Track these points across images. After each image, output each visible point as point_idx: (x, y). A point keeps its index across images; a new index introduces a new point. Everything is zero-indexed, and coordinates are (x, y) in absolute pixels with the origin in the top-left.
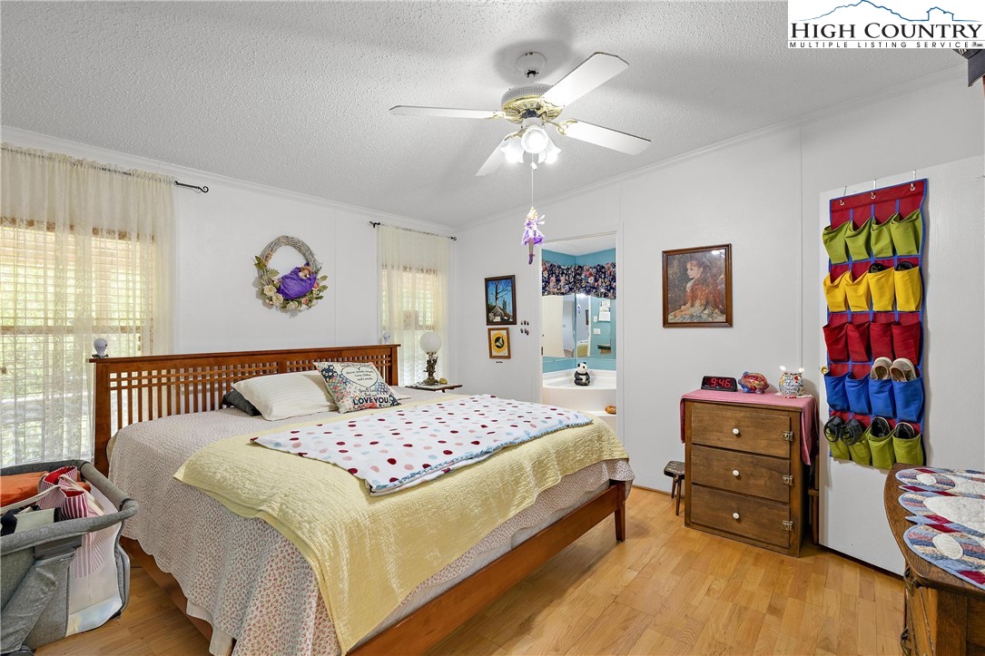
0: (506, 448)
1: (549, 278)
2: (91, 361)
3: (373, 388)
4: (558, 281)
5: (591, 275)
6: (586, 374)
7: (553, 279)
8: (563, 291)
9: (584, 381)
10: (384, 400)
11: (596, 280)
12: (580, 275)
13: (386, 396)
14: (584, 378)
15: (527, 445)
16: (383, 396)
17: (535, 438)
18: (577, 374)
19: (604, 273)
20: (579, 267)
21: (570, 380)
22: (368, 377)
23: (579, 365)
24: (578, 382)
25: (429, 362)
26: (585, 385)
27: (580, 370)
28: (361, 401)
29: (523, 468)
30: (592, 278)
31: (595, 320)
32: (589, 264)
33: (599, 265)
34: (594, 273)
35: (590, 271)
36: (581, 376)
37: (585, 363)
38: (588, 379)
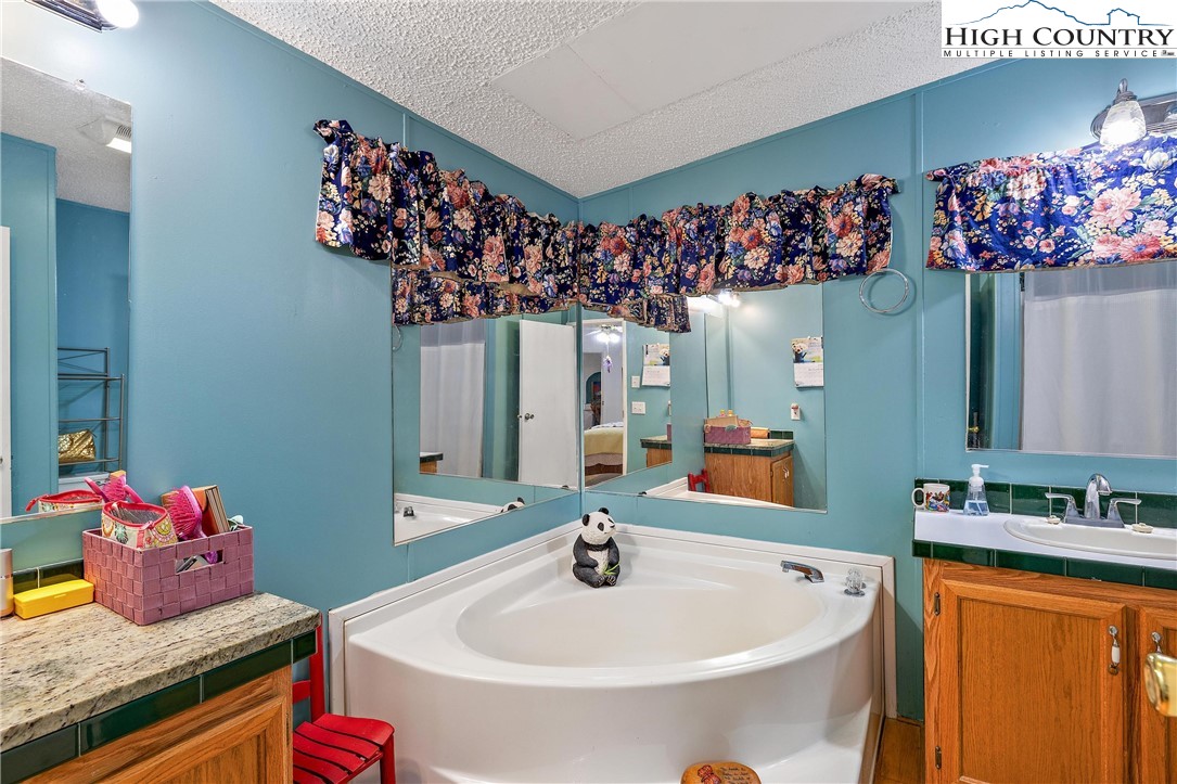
1: (476, 237)
4: (514, 252)
5: (621, 247)
6: (610, 544)
7: (497, 242)
8: (534, 288)
9: (601, 569)
11: (636, 263)
12: (591, 250)
14: (601, 558)
18: (582, 546)
19: (661, 238)
20: (590, 228)
21: (561, 564)
23: (586, 520)
24: (584, 571)
26: (606, 584)
27: (592, 534)
30: (626, 257)
31: (635, 384)
32: (616, 222)
33: (643, 217)
34: (631, 242)
35: (616, 239)
36: (592, 555)
37: (605, 511)
38: (615, 561)
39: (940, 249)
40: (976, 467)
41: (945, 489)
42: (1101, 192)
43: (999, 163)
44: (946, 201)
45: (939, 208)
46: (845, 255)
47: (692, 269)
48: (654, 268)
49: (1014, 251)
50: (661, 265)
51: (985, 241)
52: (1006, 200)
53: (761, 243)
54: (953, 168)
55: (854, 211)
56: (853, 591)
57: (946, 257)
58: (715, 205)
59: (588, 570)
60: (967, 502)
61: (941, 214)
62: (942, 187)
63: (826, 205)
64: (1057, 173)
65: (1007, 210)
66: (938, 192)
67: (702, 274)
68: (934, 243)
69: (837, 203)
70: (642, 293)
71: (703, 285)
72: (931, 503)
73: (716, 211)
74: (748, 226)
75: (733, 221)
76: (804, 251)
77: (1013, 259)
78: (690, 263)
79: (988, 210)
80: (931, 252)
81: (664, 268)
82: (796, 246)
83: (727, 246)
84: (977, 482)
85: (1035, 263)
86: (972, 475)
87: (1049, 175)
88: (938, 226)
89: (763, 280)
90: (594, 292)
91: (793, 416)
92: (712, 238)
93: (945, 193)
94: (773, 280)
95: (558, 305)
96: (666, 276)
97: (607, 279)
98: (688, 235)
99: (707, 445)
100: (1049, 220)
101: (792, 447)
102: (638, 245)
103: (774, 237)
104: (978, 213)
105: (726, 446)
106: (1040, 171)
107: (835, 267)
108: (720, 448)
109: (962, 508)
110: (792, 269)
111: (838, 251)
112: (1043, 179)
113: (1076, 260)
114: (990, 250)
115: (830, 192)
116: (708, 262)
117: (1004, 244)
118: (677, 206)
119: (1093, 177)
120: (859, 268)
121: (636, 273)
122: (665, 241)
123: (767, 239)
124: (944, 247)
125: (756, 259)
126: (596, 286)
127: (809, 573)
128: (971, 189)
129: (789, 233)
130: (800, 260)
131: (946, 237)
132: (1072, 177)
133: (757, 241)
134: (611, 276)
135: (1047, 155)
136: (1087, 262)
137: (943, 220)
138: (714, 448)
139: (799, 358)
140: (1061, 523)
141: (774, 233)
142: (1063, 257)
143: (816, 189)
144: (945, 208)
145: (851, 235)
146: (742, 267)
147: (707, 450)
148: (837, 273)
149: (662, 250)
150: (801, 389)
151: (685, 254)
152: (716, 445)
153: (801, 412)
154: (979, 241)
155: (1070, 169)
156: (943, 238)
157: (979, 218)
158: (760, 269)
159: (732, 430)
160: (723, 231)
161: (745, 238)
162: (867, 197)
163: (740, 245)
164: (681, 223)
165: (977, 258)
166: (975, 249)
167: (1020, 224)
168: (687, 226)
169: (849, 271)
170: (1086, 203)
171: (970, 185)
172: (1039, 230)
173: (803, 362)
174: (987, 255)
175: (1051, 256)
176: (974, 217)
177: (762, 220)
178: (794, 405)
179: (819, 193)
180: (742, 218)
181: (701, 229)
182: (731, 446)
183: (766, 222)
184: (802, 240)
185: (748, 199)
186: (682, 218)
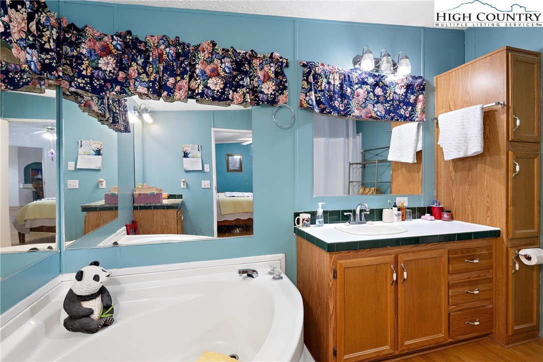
5: (106, 51)
11: (122, 66)
12: (75, 45)
14: (95, 305)
18: (72, 299)
19: (145, 53)
23: (80, 276)
24: (78, 322)
27: (85, 287)
30: (111, 60)
31: (71, 167)
33: (129, 33)
34: (117, 49)
35: (102, 43)
36: (86, 305)
37: (96, 264)
38: (109, 303)
39: (305, 100)
40: (320, 204)
41: (309, 216)
42: (357, 88)
43: (325, 66)
44: (307, 77)
45: (304, 80)
46: (266, 92)
47: (171, 80)
48: (139, 74)
49: (331, 106)
50: (145, 72)
51: (322, 100)
52: (329, 83)
53: (218, 75)
54: (309, 62)
55: (270, 70)
56: (277, 277)
57: (309, 104)
58: (186, 42)
59: (84, 320)
60: (317, 221)
61: (305, 83)
62: (306, 70)
63: (256, 62)
64: (345, 77)
65: (329, 88)
66: (304, 72)
67: (177, 86)
68: (302, 96)
69: (262, 63)
70: (127, 90)
71: (178, 94)
72: (305, 223)
73: (188, 47)
74: (210, 62)
75: (201, 55)
76: (243, 86)
77: (331, 110)
78: (170, 76)
79: (323, 86)
80: (301, 101)
81: (148, 76)
82: (238, 82)
83: (198, 71)
84: (320, 212)
85: (338, 113)
86: (319, 208)
87: (343, 77)
88: (304, 88)
89: (221, 98)
90: (79, 80)
91: (182, 186)
92: (186, 63)
93: (307, 73)
94: (228, 99)
95: (34, 84)
96: (150, 81)
97: (92, 74)
98: (168, 56)
99: (136, 205)
100: (343, 96)
101: (183, 203)
102: (124, 53)
103: (227, 73)
104: (319, 86)
105: (149, 205)
106: (340, 74)
107: (262, 98)
108: (144, 206)
109: (315, 224)
110: (236, 95)
111: (263, 90)
112: (341, 78)
113: (350, 115)
114: (324, 104)
115: (259, 56)
116: (183, 78)
117: (328, 103)
118: (158, 34)
119: (355, 82)
120: (272, 102)
121: (121, 75)
122: (149, 56)
123: (222, 74)
124: (307, 98)
125: (216, 84)
126: (80, 75)
127: (249, 274)
128: (317, 74)
129: (235, 73)
130: (241, 91)
131: (308, 94)
132: (349, 79)
133: (215, 73)
134: (96, 73)
135: (340, 69)
136: (353, 116)
137: (306, 86)
138: (140, 206)
139: (186, 155)
140: (350, 225)
141: (227, 71)
142: (346, 113)
143: (252, 51)
144: (307, 80)
145: (268, 83)
146: (206, 87)
147: (135, 208)
148: (262, 101)
149: (146, 63)
150: (187, 171)
151: (166, 69)
152: (142, 205)
153: (187, 184)
154: (320, 99)
155: (349, 76)
156: (306, 94)
157: (319, 89)
158: (218, 91)
159: (153, 195)
160: (194, 61)
161: (208, 69)
162: (276, 64)
163: (205, 73)
164: (163, 47)
165: (319, 107)
166: (319, 102)
167: (334, 95)
168: (167, 50)
169: (268, 101)
170: (353, 92)
171: (317, 72)
172: (339, 99)
173: (188, 157)
174: (322, 106)
175: (343, 111)
176: (318, 88)
177: (219, 61)
178: (183, 180)
179: (253, 55)
180: (207, 56)
181: (178, 55)
182: (152, 205)
183: (222, 63)
184: (242, 79)
185: (211, 45)
186: (163, 44)
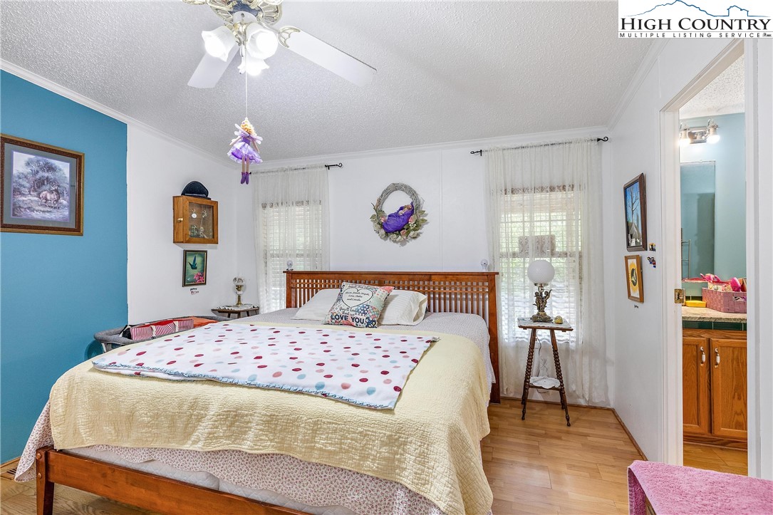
0: (212, 381)
2: (284, 272)
3: (354, 309)
10: (360, 320)
13: (363, 317)
15: (238, 389)
16: (360, 317)
17: (258, 387)
22: (358, 298)
25: (538, 295)
28: (337, 317)
29: (207, 409)
